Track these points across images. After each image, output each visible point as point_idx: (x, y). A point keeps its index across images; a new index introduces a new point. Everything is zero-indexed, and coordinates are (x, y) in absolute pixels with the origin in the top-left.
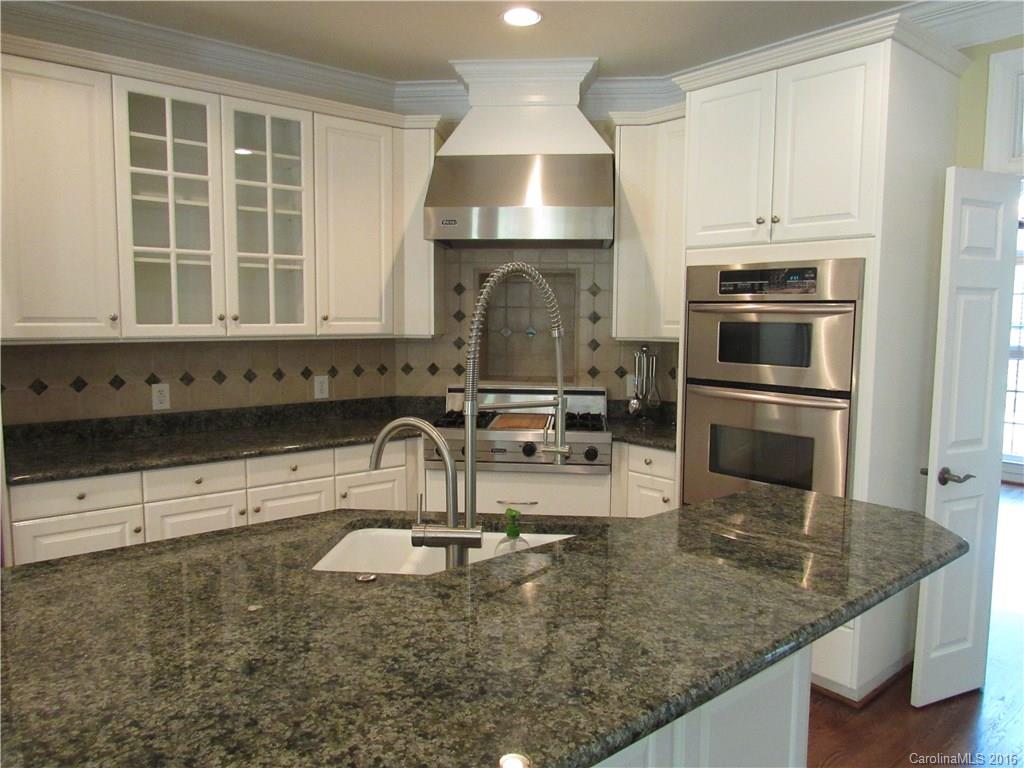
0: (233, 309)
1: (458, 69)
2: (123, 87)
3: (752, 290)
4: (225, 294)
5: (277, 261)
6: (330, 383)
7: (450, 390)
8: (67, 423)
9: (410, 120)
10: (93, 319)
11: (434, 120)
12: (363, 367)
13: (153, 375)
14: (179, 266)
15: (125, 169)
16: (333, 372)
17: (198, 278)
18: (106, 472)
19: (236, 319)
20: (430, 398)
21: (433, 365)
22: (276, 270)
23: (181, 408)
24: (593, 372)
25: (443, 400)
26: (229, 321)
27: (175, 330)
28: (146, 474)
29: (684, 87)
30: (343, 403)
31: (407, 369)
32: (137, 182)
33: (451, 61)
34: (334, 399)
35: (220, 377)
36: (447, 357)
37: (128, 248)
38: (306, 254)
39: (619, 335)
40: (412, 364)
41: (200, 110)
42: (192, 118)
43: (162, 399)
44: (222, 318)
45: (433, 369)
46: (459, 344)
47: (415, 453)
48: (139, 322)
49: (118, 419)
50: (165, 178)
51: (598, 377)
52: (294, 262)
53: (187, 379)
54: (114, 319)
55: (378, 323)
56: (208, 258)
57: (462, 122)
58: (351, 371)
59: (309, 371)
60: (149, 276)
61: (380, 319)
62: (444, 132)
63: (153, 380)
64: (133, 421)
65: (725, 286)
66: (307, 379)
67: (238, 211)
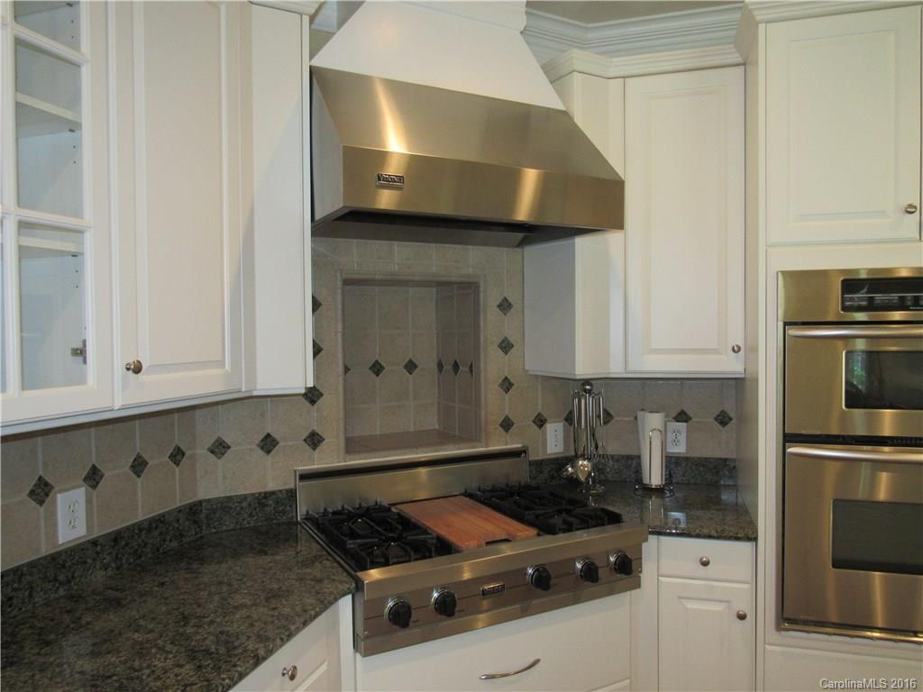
3: (901, 306)
6: (89, 501)
12: (146, 456)
16: (93, 477)
20: (267, 495)
21: (268, 436)
25: (292, 497)
30: (116, 538)
31: (220, 448)
34: (96, 534)
40: (229, 440)
45: (268, 444)
51: (512, 430)
55: (217, 371)
58: (127, 469)
59: (47, 484)
65: (852, 299)
66: (41, 503)
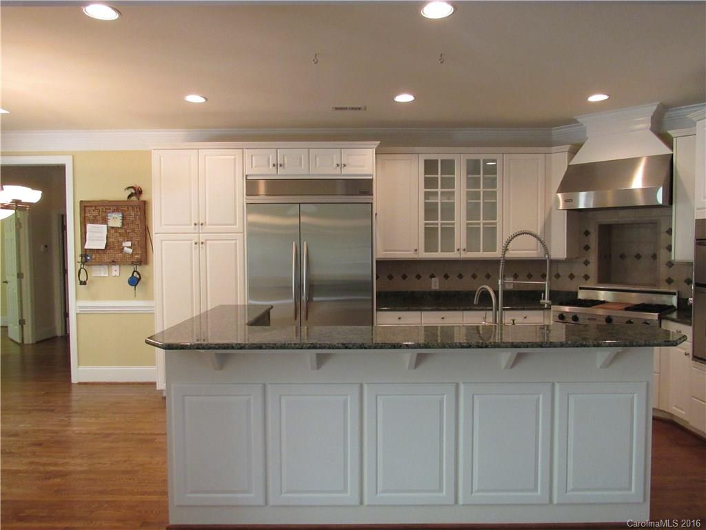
0: (464, 246)
1: (579, 120)
2: (422, 158)
4: (460, 239)
5: (484, 224)
7: (581, 288)
8: (399, 292)
9: (554, 149)
10: (409, 251)
11: (567, 147)
13: (432, 274)
14: (442, 228)
15: (422, 190)
16: (516, 276)
17: (449, 232)
18: (408, 310)
19: (464, 250)
20: (569, 292)
21: (572, 274)
22: (484, 228)
23: (443, 289)
24: (669, 281)
25: (577, 293)
26: (462, 252)
27: (439, 255)
28: (423, 313)
29: (694, 119)
30: (520, 292)
31: (558, 276)
32: (427, 195)
33: (575, 117)
34: (516, 290)
35: (460, 276)
36: (579, 270)
37: (422, 222)
38: (499, 220)
39: (676, 259)
40: (561, 274)
41: (452, 162)
42: (449, 166)
43: (435, 285)
44: (458, 250)
45: (572, 276)
46: (587, 263)
47: (550, 317)
48: (426, 251)
49: (418, 292)
50: (437, 192)
51: (672, 284)
52: (493, 224)
53: (446, 277)
54: (416, 250)
55: (536, 252)
56: (454, 224)
57: (584, 145)
58: (525, 276)
60: (430, 233)
61: (537, 250)
62: (574, 152)
63: (432, 276)
64: (424, 293)
67: (467, 203)
